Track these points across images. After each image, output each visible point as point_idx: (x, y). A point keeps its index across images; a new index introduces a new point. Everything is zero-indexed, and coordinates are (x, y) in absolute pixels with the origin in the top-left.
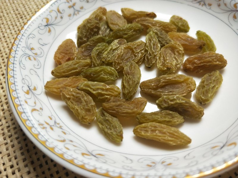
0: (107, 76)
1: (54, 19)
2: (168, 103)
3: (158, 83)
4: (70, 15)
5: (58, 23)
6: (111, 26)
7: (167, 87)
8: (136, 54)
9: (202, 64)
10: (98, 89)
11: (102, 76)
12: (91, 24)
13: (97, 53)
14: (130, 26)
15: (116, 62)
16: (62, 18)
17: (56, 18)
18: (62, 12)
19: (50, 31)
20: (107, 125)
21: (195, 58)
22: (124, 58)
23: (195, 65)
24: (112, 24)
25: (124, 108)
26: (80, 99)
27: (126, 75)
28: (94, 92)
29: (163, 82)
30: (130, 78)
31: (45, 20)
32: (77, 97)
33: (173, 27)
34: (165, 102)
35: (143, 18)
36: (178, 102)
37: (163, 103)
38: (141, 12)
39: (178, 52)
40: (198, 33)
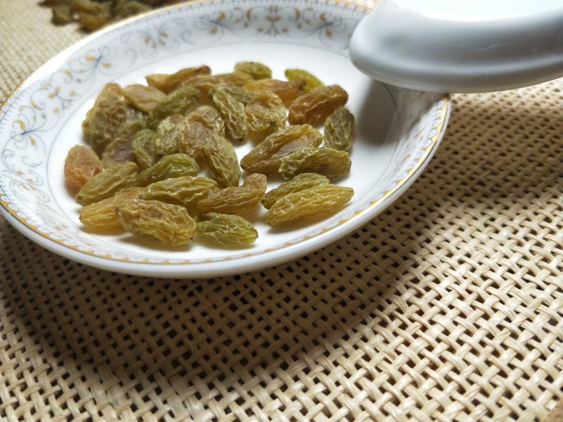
0: (181, 168)
1: (31, 121)
2: (297, 163)
3: (267, 148)
4: (56, 111)
5: (42, 127)
6: (141, 106)
7: (282, 149)
8: (212, 125)
9: (315, 106)
10: (178, 187)
11: (173, 170)
12: (111, 108)
13: (144, 145)
14: (177, 94)
15: (186, 145)
16: (44, 117)
17: (35, 118)
18: (42, 107)
19: (33, 142)
20: (223, 226)
21: (302, 101)
22: (196, 136)
23: (306, 110)
24: (143, 102)
25: (237, 193)
26: (156, 211)
27: (213, 154)
28: (175, 194)
29: (275, 143)
30: (221, 157)
31: (17, 125)
32: (149, 209)
33: (246, 76)
34: (292, 164)
35: (192, 78)
36: (310, 155)
37: (290, 168)
38: (184, 70)
39: (273, 102)
40: (287, 73)
